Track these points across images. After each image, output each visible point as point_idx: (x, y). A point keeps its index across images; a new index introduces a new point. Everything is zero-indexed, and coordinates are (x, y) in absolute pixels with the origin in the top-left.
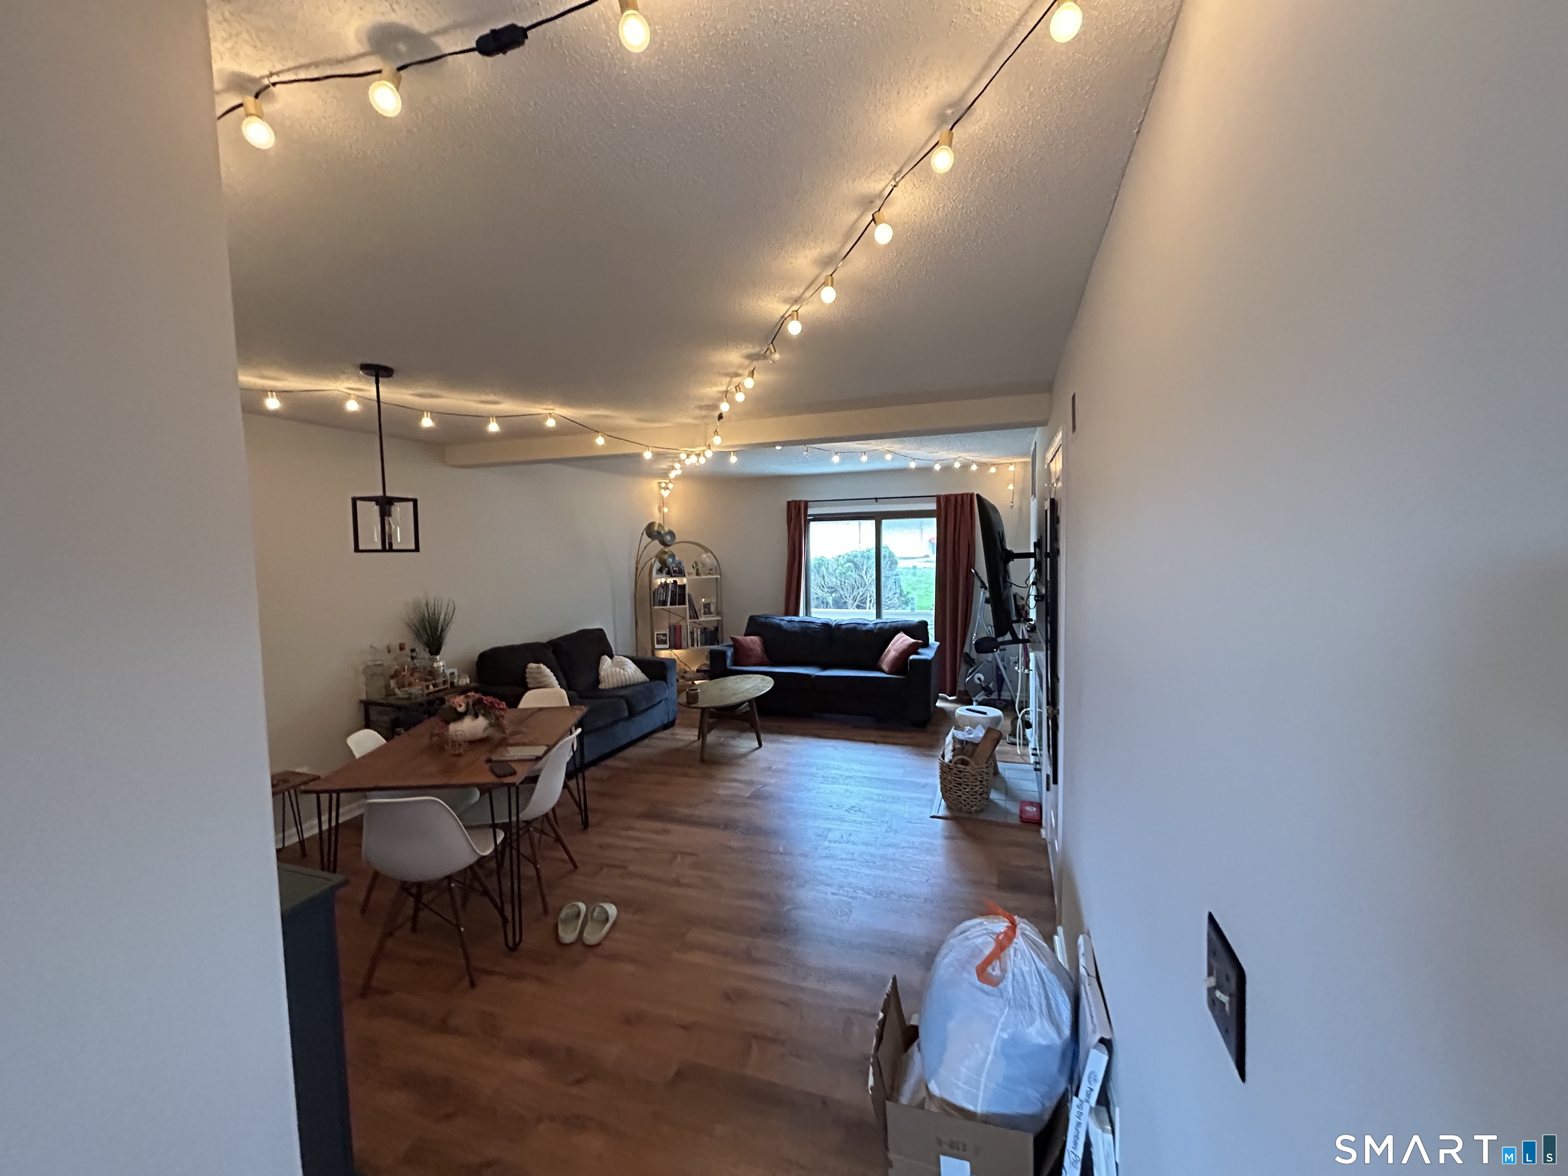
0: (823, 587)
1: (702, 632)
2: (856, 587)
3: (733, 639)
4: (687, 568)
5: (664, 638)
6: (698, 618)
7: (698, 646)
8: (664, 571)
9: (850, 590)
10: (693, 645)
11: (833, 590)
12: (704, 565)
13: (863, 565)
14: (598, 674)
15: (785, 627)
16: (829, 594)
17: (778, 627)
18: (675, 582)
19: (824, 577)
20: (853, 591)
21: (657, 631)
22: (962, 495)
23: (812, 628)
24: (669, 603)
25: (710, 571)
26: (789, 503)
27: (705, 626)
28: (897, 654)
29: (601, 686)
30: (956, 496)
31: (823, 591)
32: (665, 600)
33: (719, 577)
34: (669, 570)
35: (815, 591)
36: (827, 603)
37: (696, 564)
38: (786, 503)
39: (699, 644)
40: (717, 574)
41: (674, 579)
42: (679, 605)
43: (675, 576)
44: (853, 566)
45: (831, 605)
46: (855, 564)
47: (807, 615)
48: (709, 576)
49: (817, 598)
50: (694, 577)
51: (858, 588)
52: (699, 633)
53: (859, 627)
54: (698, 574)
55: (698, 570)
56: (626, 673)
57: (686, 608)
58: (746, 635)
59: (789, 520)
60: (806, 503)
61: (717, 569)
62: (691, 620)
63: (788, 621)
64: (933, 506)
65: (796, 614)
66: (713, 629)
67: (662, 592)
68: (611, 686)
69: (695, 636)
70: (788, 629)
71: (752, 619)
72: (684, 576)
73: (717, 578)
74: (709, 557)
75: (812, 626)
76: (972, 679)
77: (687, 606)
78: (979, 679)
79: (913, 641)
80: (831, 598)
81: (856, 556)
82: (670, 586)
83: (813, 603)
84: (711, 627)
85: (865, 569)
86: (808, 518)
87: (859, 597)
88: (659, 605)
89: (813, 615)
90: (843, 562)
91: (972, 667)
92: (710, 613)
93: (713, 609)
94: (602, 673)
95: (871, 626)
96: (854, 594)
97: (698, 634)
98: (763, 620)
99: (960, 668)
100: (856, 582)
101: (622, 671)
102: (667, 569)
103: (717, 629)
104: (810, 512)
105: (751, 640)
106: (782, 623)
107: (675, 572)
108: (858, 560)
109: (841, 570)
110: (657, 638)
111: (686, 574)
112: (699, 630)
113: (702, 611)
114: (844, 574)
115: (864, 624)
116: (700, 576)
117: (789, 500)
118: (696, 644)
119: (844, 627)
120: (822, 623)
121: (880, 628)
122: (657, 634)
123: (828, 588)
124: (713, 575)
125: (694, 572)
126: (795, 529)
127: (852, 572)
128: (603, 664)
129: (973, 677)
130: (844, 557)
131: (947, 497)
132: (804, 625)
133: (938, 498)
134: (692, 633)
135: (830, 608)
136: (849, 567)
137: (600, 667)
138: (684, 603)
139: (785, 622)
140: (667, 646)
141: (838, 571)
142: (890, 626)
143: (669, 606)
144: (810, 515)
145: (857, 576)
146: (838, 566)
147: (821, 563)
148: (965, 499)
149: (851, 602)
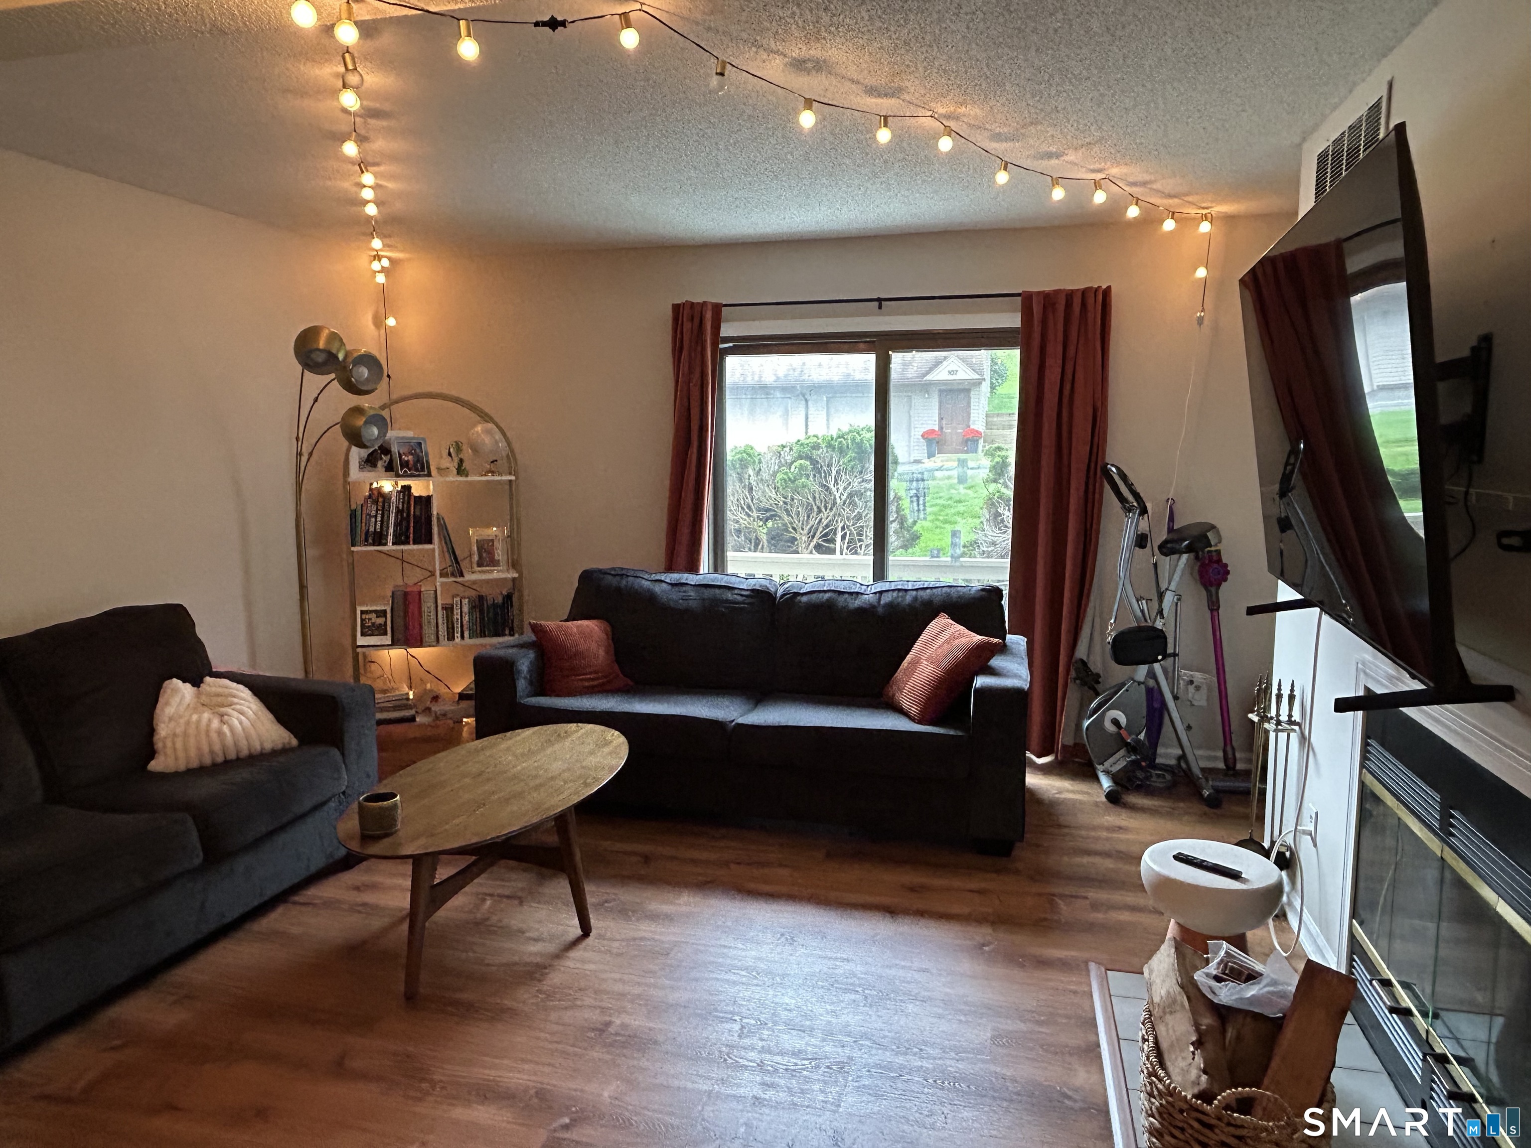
0: (749, 507)
1: (472, 608)
2: (815, 508)
3: (535, 628)
4: (436, 457)
5: (381, 621)
6: (462, 575)
7: (462, 637)
8: (380, 464)
9: (803, 516)
10: (451, 637)
11: (768, 514)
12: (475, 450)
13: (830, 465)
14: (152, 731)
15: (665, 599)
16: (761, 523)
17: (650, 598)
18: (407, 489)
19: (751, 489)
20: (808, 517)
21: (361, 604)
22: (1085, 292)
23: (727, 601)
24: (390, 538)
25: (493, 466)
26: (676, 308)
27: (484, 591)
28: (939, 672)
29: (155, 765)
30: (1070, 295)
31: (749, 516)
32: (381, 532)
33: (513, 478)
34: (391, 461)
35: (734, 516)
36: (758, 541)
37: (459, 449)
38: (670, 307)
39: (466, 634)
40: (510, 474)
41: (402, 482)
42: (414, 543)
43: (406, 476)
44: (810, 467)
45: (766, 544)
46: (814, 462)
47: (716, 570)
48: (490, 477)
49: (739, 531)
50: (453, 478)
51: (820, 511)
52: (466, 609)
53: (841, 599)
54: (461, 471)
55: (461, 461)
56: (225, 729)
57: (433, 550)
58: (572, 617)
59: (678, 350)
60: (717, 309)
61: (511, 462)
62: (444, 580)
63: (672, 585)
64: (1013, 320)
65: (693, 567)
66: (499, 600)
67: (373, 513)
68: (182, 767)
69: (457, 616)
70: (672, 604)
71: (587, 577)
72: (429, 475)
73: (510, 481)
74: (488, 432)
75: (729, 596)
76: (1099, 722)
77: (436, 545)
78: (1115, 722)
79: (977, 638)
80: (765, 531)
81: (816, 447)
82: (393, 499)
83: (730, 540)
84: (495, 595)
85: (834, 472)
86: (722, 346)
87: (820, 529)
88: (366, 542)
89: (730, 570)
90: (789, 458)
91: (1097, 694)
92: (494, 563)
93: (500, 554)
94: (162, 729)
95: (869, 598)
96: (811, 523)
97: (463, 612)
98: (614, 581)
99: (1065, 694)
100: (814, 498)
101: (216, 723)
102: (386, 458)
103: (509, 597)
104: (726, 330)
105: (581, 632)
106: (657, 588)
107: (405, 464)
108: (822, 453)
109: (786, 473)
110: (362, 620)
111: (434, 472)
112: (466, 601)
113: (476, 558)
114: (793, 482)
115: (851, 594)
116: (467, 476)
117: (678, 301)
118: (458, 635)
119: (804, 599)
120: (752, 590)
121: (890, 605)
122: (362, 612)
123: (759, 510)
124: (500, 474)
125: (453, 466)
126: (691, 371)
127: (808, 476)
128: (167, 703)
129: (1102, 718)
130: (791, 449)
131: (1049, 299)
132: (707, 593)
133: (1027, 299)
134: (449, 609)
135: (762, 551)
136: (801, 467)
137: (158, 710)
138: (430, 541)
139: (664, 585)
140: (387, 640)
141: (780, 476)
142: (915, 599)
143: (390, 547)
144: (726, 340)
145: (817, 488)
146: (780, 467)
147: (748, 458)
148: (1090, 301)
149: (804, 538)
